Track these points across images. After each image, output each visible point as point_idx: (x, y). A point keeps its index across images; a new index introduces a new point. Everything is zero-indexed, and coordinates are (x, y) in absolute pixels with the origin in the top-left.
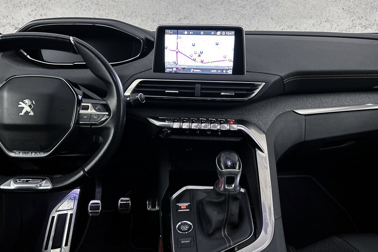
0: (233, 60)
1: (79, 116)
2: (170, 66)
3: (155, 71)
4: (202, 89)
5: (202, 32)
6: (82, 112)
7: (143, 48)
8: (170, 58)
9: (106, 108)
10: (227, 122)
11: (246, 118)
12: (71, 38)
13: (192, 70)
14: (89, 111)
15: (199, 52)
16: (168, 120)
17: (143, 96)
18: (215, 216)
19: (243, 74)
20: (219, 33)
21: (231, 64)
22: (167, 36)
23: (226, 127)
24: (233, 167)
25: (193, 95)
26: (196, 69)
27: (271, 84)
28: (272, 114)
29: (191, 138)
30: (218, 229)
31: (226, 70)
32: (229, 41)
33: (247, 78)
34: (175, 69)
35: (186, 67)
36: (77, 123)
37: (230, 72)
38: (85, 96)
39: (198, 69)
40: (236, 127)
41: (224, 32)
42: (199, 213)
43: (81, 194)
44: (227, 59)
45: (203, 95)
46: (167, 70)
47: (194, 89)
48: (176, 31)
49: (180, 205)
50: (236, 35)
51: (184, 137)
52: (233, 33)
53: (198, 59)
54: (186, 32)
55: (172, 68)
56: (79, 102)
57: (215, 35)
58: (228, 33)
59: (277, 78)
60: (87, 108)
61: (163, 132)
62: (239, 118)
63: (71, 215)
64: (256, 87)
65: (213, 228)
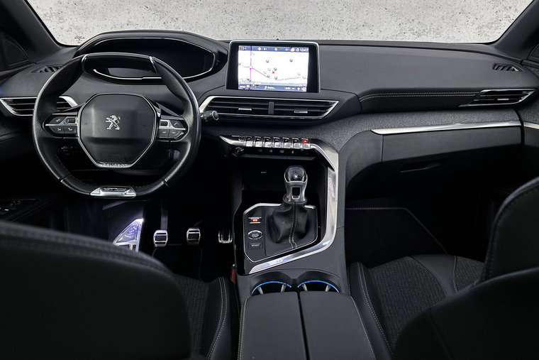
0: (307, 77)
1: (159, 132)
2: (243, 83)
3: (228, 88)
4: (275, 107)
5: (276, 49)
6: (161, 127)
7: (216, 62)
8: (243, 76)
9: (184, 124)
10: (300, 141)
11: (320, 137)
12: (151, 58)
13: (266, 88)
14: (168, 127)
15: (272, 70)
16: (241, 138)
17: (217, 114)
18: (283, 225)
19: (317, 91)
20: (293, 49)
21: (305, 82)
22: (240, 53)
23: (300, 146)
24: (299, 179)
25: (266, 112)
26: (270, 86)
27: (344, 102)
28: (346, 134)
29: (264, 157)
30: (286, 237)
31: (300, 87)
32: (303, 58)
33: (321, 95)
34: (248, 86)
35: (260, 84)
36: (157, 138)
37: (304, 90)
38: (163, 113)
39: (272, 86)
40: (309, 146)
41: (298, 49)
42: (270, 226)
44: (301, 76)
45: (276, 113)
46: (240, 87)
47: (267, 106)
48: (249, 47)
49: (252, 218)
50: (310, 52)
51: (257, 156)
52: (308, 49)
53: (273, 76)
54: (260, 49)
55: (246, 85)
56: (158, 119)
57: (289, 51)
58: (302, 49)
59: (351, 96)
60: (165, 124)
61: (236, 151)
62: (313, 137)
63: (134, 246)
64: (329, 105)
65: (281, 236)
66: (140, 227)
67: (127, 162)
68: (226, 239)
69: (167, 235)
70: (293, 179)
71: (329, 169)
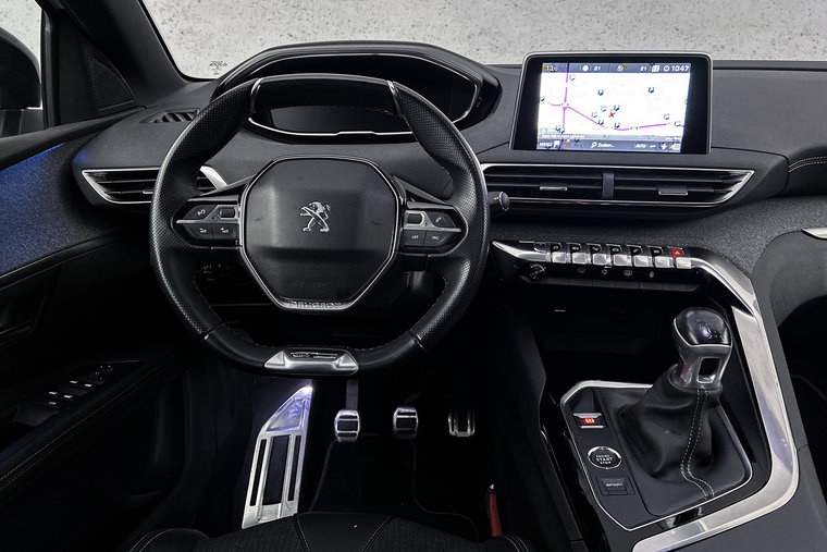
0: (683, 123)
1: (404, 236)
2: (545, 137)
3: (516, 147)
4: (617, 183)
5: (620, 67)
6: (408, 226)
7: (477, 100)
8: (549, 123)
10: (665, 252)
11: (705, 244)
12: (391, 84)
13: (594, 145)
14: (422, 226)
15: (610, 108)
16: (539, 247)
17: (506, 196)
18: (667, 439)
19: (703, 150)
20: (656, 67)
21: (679, 133)
22: (544, 76)
23: (664, 262)
25: (597, 194)
26: (603, 142)
27: (768, 171)
28: (759, 235)
29: (589, 284)
31: (669, 144)
32: (678, 84)
33: (712, 158)
34: (557, 143)
35: (582, 138)
36: (401, 249)
37: (677, 148)
39: (608, 142)
40: (685, 263)
41: (667, 67)
43: (316, 398)
44: (672, 120)
45: (618, 195)
46: (541, 146)
47: (600, 182)
48: (564, 65)
49: (581, 416)
50: (692, 70)
51: (574, 283)
52: (688, 66)
53: (610, 122)
54: (586, 68)
55: (552, 141)
57: (648, 71)
58: (676, 67)
59: (777, 160)
60: (417, 220)
61: (533, 270)
62: (691, 243)
63: (298, 439)
64: (733, 180)
65: (662, 463)
66: (308, 403)
67: (341, 299)
68: (463, 428)
69: (358, 420)
70: (702, 340)
71: (736, 311)
